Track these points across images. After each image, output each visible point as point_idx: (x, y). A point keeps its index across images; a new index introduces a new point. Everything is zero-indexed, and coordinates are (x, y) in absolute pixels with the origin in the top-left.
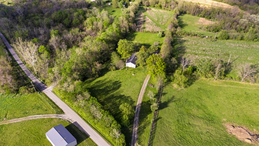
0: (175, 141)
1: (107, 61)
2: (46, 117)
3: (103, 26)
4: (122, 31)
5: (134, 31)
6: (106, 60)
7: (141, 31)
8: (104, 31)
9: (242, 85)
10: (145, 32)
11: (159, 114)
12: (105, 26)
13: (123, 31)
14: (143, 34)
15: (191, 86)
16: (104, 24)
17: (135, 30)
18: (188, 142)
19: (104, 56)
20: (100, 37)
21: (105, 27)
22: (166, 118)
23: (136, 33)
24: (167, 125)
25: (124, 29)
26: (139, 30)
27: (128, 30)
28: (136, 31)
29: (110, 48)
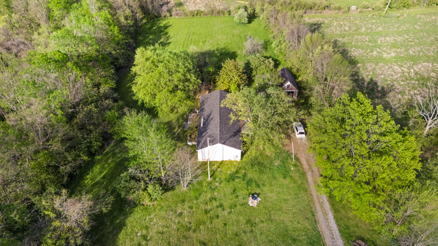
1: (102, 148)
3: (49, 10)
4: (122, 19)
5: (157, 17)
6: (96, 145)
7: (177, 14)
8: (57, 28)
10: (189, 14)
12: (55, 9)
13: (126, 18)
14: (186, 20)
16: (50, 6)
17: (159, 14)
19: (82, 127)
20: (48, 51)
21: (57, 13)
23: (163, 23)
25: (128, 12)
26: (169, 11)
27: (139, 15)
28: (163, 15)
29: (98, 85)
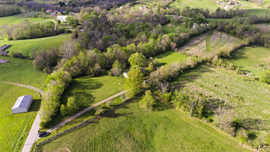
0: (85, 143)
2: (35, 90)
9: (217, 133)
11: (100, 120)
15: (159, 112)
18: (93, 150)
22: (102, 125)
24: (96, 130)
